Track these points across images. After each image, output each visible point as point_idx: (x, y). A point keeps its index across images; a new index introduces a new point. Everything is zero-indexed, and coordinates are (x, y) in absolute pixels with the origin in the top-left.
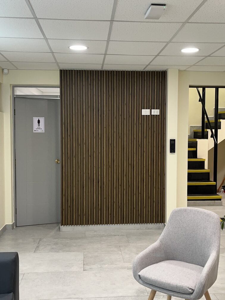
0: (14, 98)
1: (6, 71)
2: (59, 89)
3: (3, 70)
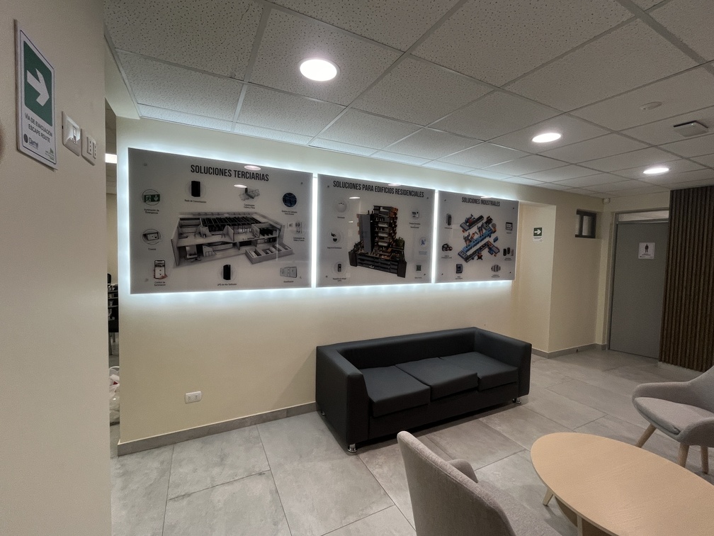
0: (617, 225)
1: (606, 200)
2: (668, 212)
3: (603, 199)
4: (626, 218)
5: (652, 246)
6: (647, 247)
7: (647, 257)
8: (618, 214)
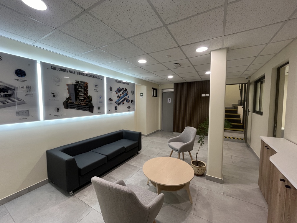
0: (162, 93)
2: (173, 89)
3: (159, 85)
4: (165, 91)
5: (170, 99)
6: (169, 100)
7: (169, 102)
8: (162, 89)
